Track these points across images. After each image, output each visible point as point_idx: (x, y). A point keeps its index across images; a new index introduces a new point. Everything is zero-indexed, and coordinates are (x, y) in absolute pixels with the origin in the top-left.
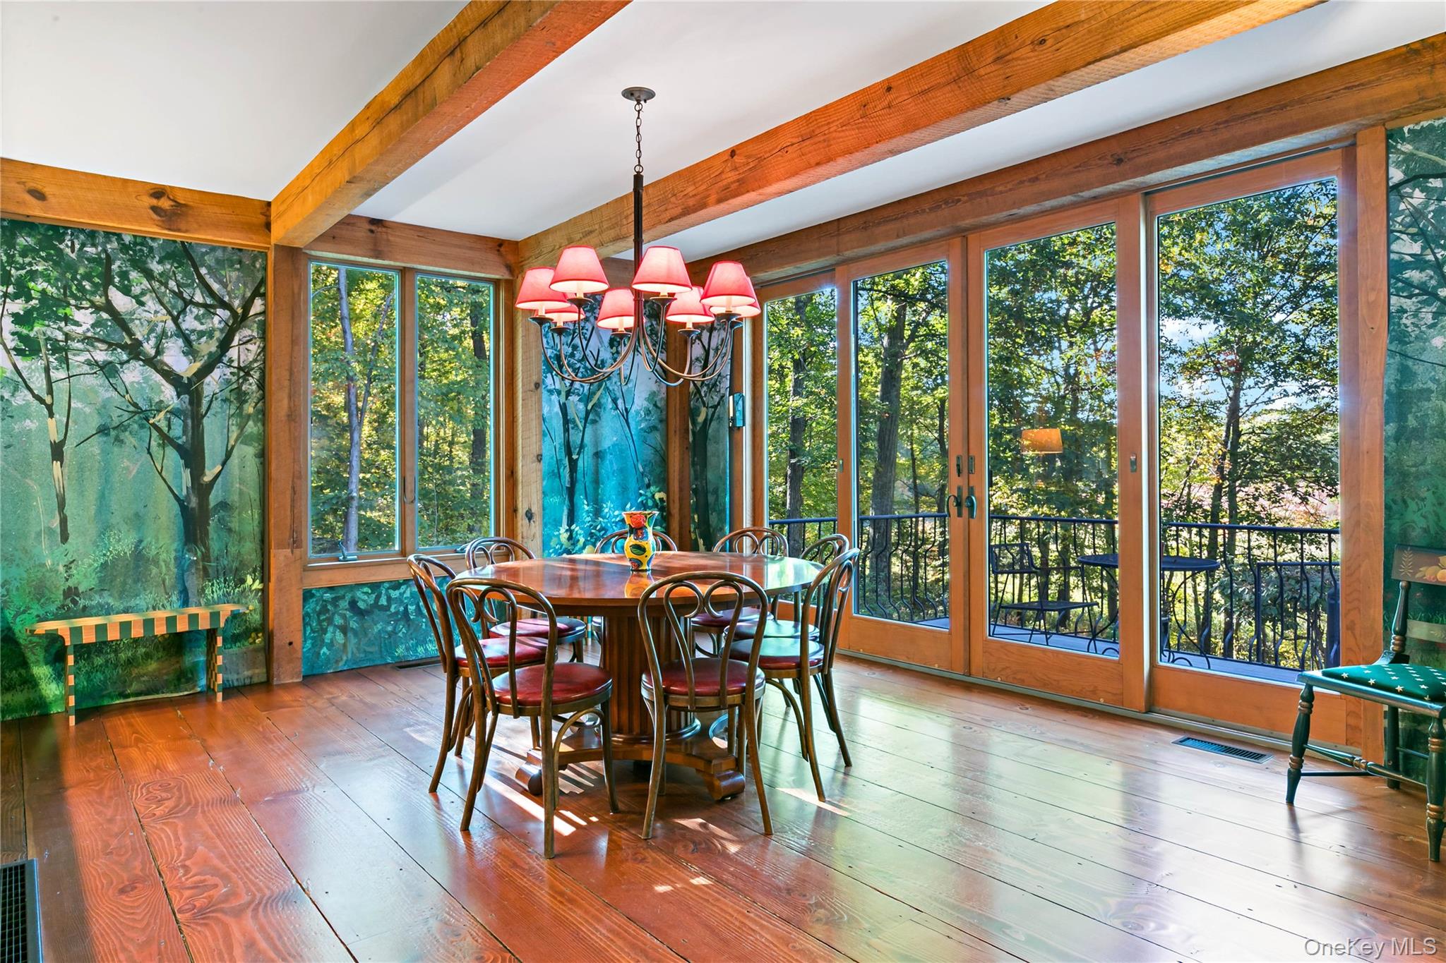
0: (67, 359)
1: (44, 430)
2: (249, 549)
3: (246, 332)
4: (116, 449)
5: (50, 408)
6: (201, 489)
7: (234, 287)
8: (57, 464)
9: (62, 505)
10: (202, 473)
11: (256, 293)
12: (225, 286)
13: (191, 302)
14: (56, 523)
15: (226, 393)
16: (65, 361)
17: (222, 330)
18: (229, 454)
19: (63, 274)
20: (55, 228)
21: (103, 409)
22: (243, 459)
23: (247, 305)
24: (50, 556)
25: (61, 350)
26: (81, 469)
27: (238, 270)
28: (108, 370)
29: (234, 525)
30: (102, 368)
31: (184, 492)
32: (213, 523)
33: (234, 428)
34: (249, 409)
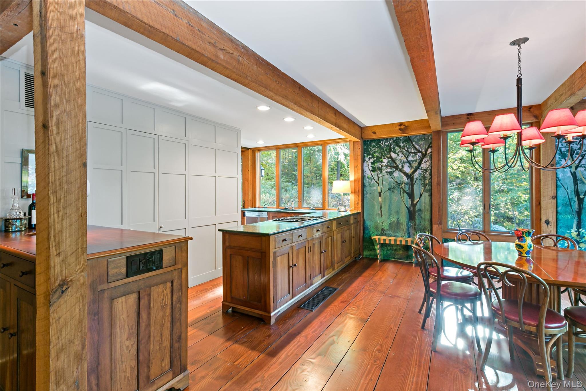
0: (382, 171)
1: (377, 189)
2: (427, 223)
3: (426, 159)
4: (393, 194)
5: (378, 184)
6: (414, 205)
7: (422, 146)
8: (380, 198)
9: (381, 208)
10: (414, 201)
11: (429, 147)
12: (420, 146)
13: (411, 153)
14: (380, 212)
15: (420, 177)
16: (381, 172)
17: (419, 159)
18: (421, 195)
19: (381, 151)
20: (379, 140)
21: (390, 184)
22: (425, 196)
23: (426, 151)
24: (379, 220)
25: (380, 169)
26: (385, 199)
27: (423, 141)
28: (391, 173)
29: (423, 216)
30: (389, 173)
31: (409, 206)
32: (417, 215)
33: (423, 188)
34: (427, 182)
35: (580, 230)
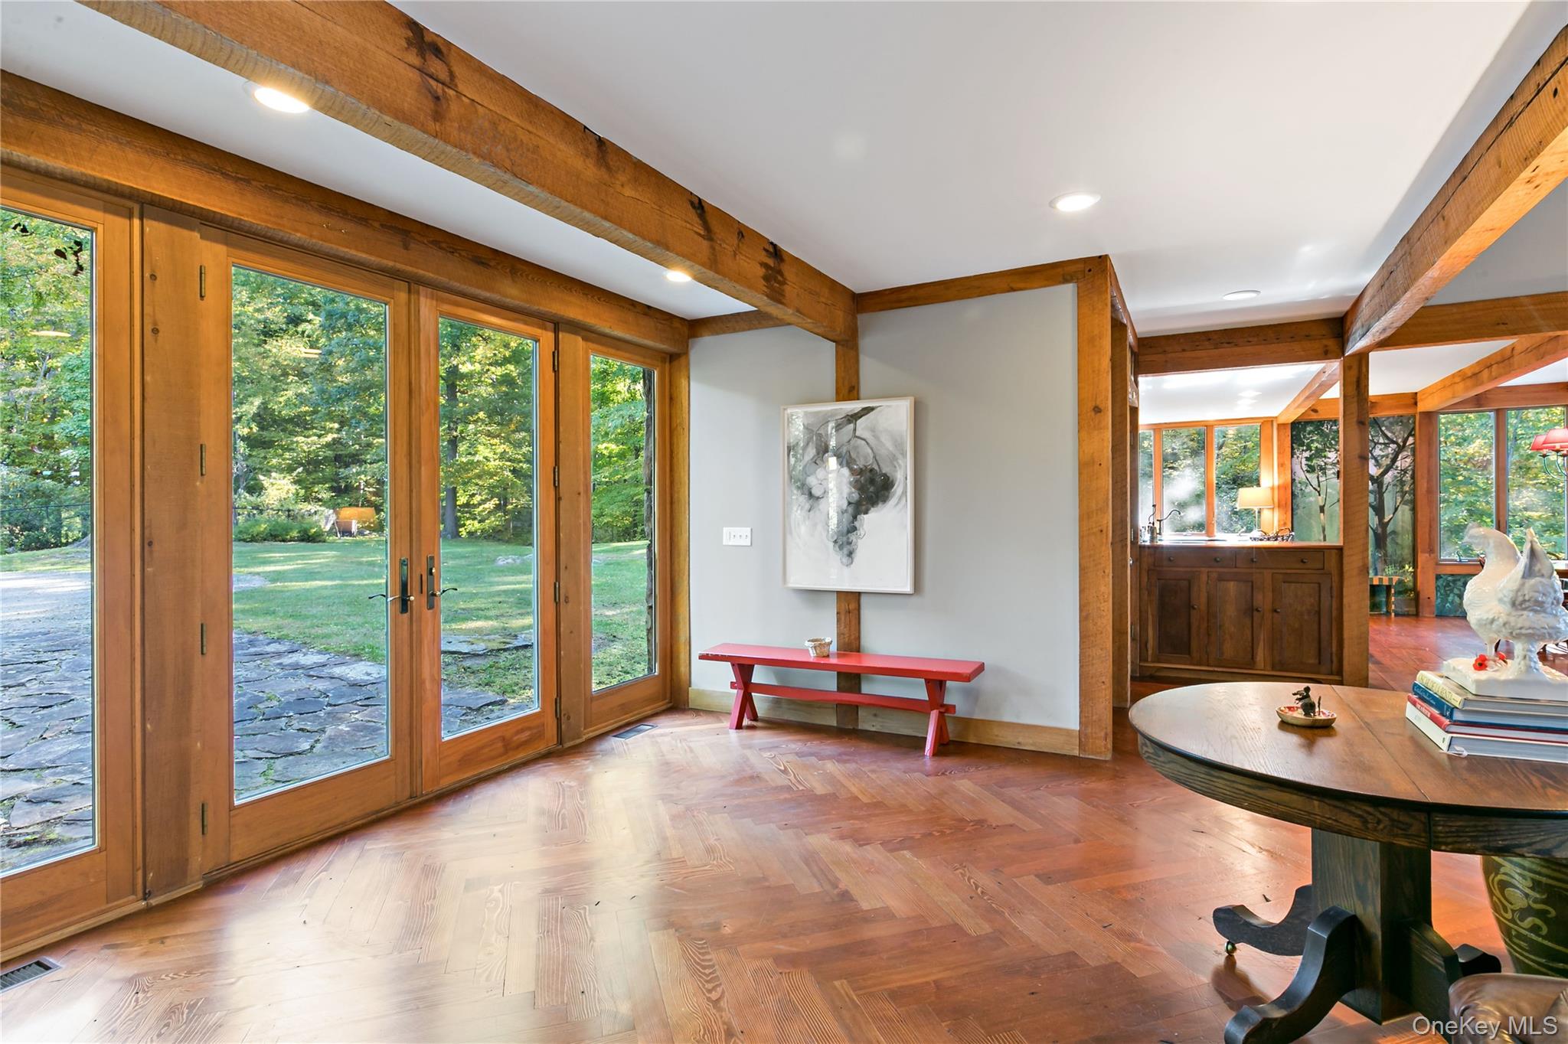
0: (1325, 473)
1: (1317, 501)
2: (1407, 553)
3: (1405, 453)
5: (1319, 492)
6: (1383, 525)
7: (1398, 433)
8: (1322, 514)
9: (1324, 530)
10: (1384, 518)
11: (1410, 435)
12: (1392, 432)
13: (1378, 443)
15: (1395, 482)
17: (1393, 454)
18: (1396, 509)
19: (1324, 439)
20: (1320, 421)
22: (1403, 511)
23: (1405, 441)
25: (1323, 469)
26: (1331, 516)
27: (1401, 425)
29: (1399, 541)
31: (1375, 526)
32: (1389, 540)
33: (1399, 498)
34: (1407, 488)
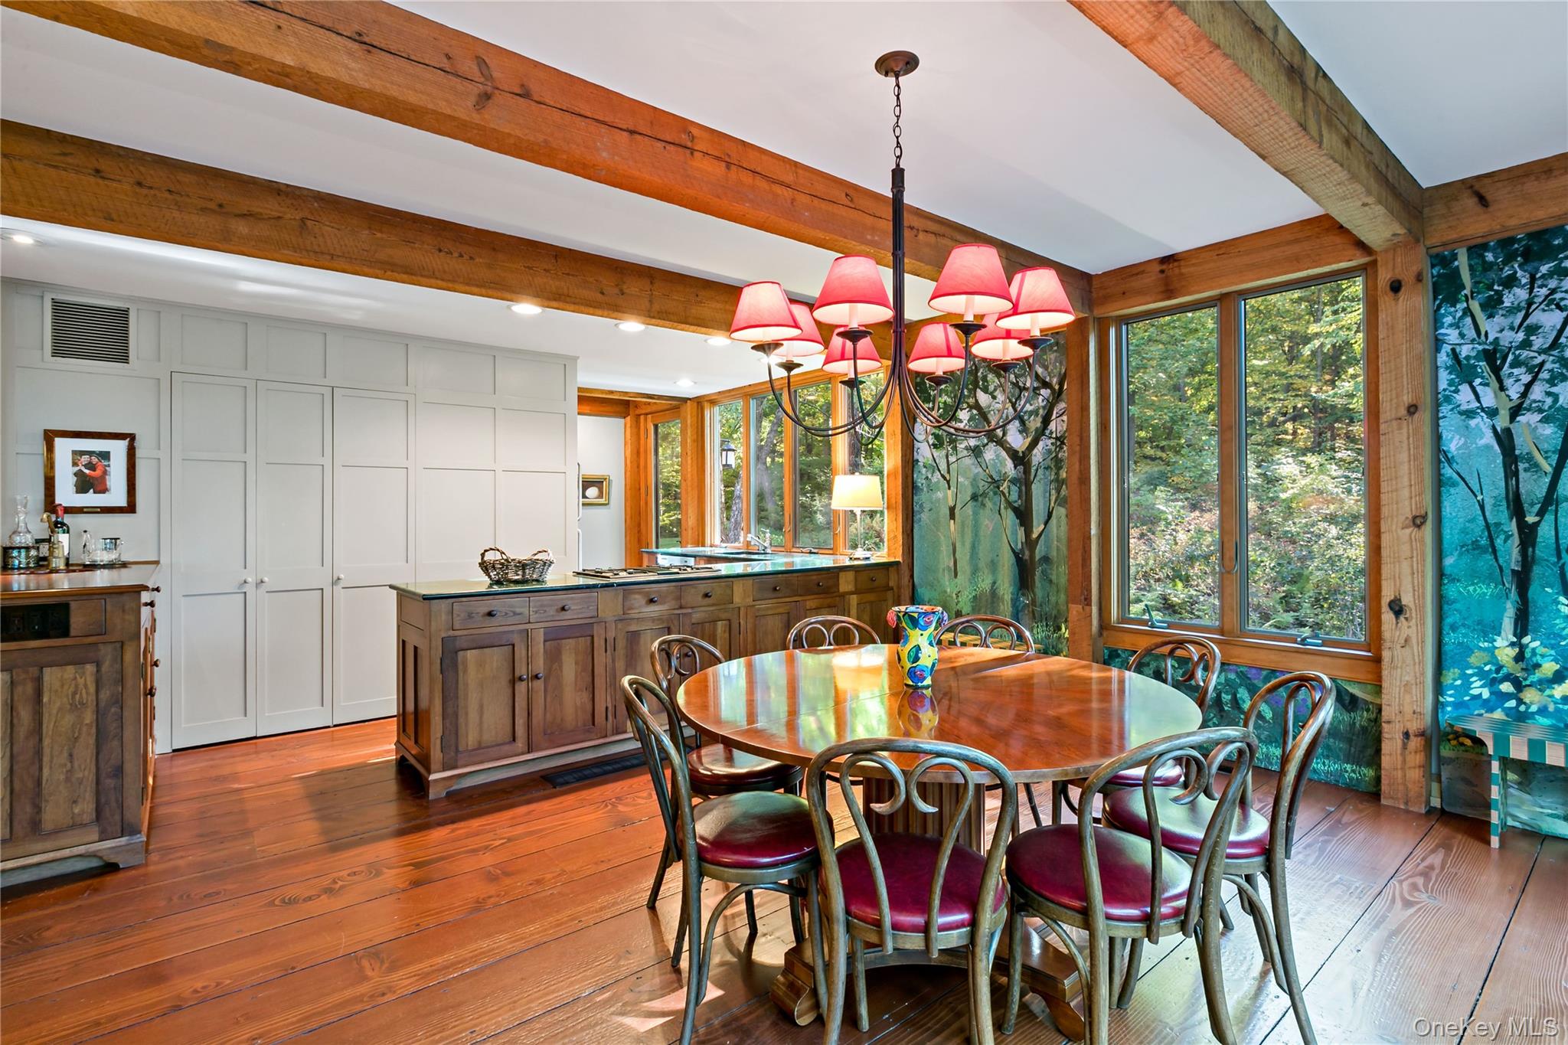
0: (956, 447)
1: (946, 497)
3: (1061, 406)
4: (981, 511)
5: (948, 482)
6: (1031, 543)
8: (952, 521)
9: (954, 551)
10: (1031, 530)
12: (1046, 368)
13: (1025, 388)
14: (952, 564)
15: (1048, 462)
16: (955, 448)
17: (1044, 408)
18: (1050, 514)
19: (954, 388)
21: (974, 482)
22: (1059, 519)
23: (1061, 383)
24: (949, 586)
25: (953, 441)
26: (963, 524)
27: (1056, 351)
28: (976, 452)
29: (1054, 578)
30: (973, 451)
31: (1020, 546)
32: (1038, 574)
33: (1053, 492)
34: (1063, 474)
35: (1526, 640)
